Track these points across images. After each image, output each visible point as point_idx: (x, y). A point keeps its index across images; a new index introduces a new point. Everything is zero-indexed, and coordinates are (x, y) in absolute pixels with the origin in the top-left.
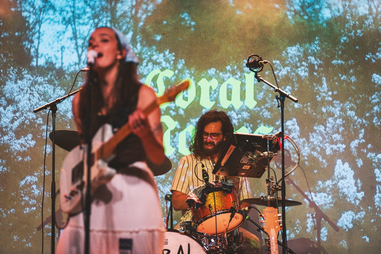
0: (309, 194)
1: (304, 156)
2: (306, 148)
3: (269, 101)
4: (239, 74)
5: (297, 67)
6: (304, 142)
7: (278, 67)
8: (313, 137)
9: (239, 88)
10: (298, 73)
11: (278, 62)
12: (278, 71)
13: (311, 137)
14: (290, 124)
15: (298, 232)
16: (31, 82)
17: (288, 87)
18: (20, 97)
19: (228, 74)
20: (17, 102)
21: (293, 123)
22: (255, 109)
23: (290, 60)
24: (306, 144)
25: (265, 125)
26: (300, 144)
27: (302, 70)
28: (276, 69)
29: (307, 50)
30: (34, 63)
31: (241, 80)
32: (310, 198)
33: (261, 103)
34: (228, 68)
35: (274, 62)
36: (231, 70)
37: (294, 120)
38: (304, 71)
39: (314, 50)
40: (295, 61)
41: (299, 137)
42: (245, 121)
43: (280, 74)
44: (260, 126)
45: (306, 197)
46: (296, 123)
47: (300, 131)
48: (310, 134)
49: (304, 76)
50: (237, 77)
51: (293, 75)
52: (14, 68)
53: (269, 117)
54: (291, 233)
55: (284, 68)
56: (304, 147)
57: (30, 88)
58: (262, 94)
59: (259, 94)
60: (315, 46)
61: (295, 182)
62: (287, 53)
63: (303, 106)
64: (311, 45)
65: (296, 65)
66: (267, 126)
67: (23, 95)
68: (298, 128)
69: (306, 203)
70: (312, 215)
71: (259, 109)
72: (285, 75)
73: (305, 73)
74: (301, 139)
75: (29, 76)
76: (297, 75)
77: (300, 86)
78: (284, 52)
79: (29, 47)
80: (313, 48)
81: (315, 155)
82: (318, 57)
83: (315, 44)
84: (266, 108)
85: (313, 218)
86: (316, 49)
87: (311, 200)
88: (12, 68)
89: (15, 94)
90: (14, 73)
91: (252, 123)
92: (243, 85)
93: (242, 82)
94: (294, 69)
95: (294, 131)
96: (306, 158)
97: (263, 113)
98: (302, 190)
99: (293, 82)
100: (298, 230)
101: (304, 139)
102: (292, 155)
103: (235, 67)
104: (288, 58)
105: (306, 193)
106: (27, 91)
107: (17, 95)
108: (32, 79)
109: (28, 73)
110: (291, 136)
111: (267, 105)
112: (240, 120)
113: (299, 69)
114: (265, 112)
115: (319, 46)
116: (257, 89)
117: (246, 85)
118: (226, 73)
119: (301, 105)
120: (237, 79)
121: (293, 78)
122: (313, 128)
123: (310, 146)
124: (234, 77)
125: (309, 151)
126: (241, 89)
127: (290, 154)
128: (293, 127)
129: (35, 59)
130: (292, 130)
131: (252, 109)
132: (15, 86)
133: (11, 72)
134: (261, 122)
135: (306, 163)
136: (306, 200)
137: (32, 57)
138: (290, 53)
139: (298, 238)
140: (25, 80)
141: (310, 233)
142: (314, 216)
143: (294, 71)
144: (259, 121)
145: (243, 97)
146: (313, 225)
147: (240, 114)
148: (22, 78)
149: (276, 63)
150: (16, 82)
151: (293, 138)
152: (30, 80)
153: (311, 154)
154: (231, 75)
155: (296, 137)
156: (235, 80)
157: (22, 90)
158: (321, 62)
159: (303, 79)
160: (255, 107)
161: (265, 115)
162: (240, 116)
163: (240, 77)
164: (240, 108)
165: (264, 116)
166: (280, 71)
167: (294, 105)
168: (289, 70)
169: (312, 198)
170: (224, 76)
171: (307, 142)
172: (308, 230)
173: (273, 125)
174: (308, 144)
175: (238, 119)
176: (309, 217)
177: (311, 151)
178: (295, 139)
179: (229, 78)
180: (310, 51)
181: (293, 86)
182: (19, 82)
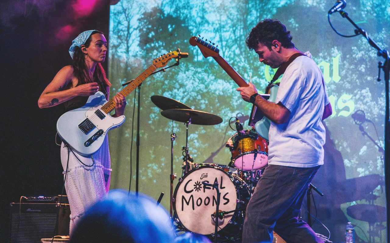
0: (379, 142)
1: (374, 115)
2: (376, 109)
3: (349, 76)
4: (329, 58)
5: (369, 51)
6: (374, 104)
7: (356, 52)
8: (381, 101)
9: (329, 68)
10: (370, 55)
11: (355, 48)
12: (355, 55)
13: (379, 100)
14: (365, 92)
15: (371, 170)
16: (193, 72)
17: (363, 65)
18: (187, 82)
19: (321, 59)
20: (185, 86)
21: (367, 91)
22: (340, 82)
23: (364, 46)
24: (376, 106)
25: (346, 94)
26: (372, 106)
27: (372, 53)
28: (354, 53)
29: (376, 38)
30: (196, 60)
31: (330, 63)
32: (379, 145)
33: (343, 78)
34: (321, 54)
35: (353, 48)
36: (323, 56)
37: (368, 89)
38: (373, 54)
39: (381, 38)
40: (367, 46)
41: (371, 101)
42: (333, 91)
43: (357, 57)
44: (343, 94)
45: (376, 144)
46: (369, 91)
47: (372, 96)
48: (379, 98)
49: (374, 57)
50: (327, 60)
51: (366, 57)
52: (184, 63)
53: (350, 88)
54: (366, 171)
55: (359, 52)
56: (374, 108)
57: (193, 76)
58: (344, 71)
59: (342, 71)
60: (382, 34)
61: (368, 134)
62: (362, 42)
63: (373, 78)
64: (379, 34)
65: (368, 49)
66: (348, 94)
67: (188, 81)
68: (370, 94)
69: (376, 148)
70: (381, 157)
71: (342, 82)
72: (361, 57)
73: (374, 54)
74: (372, 103)
75: (192, 68)
76: (370, 57)
77: (371, 64)
78: (360, 41)
79: (192, 49)
80: (381, 36)
81: (382, 114)
82: (385, 43)
83: (382, 33)
84: (348, 82)
85: (381, 159)
86: (383, 37)
87: (380, 147)
88: (183, 63)
89: (184, 81)
90: (184, 66)
91: (338, 93)
92: (331, 66)
93: (330, 64)
94: (367, 52)
95: (367, 97)
96: (376, 116)
97: (345, 85)
98: (373, 139)
99: (366, 62)
100: (371, 168)
101: (375, 102)
102: (366, 114)
103: (326, 54)
104: (363, 45)
105: (376, 141)
106: (191, 78)
107: (186, 81)
108: (194, 70)
109: (192, 66)
110: (365, 101)
111: (348, 79)
112: (330, 91)
113: (371, 52)
114: (347, 84)
115: (385, 35)
116: (341, 68)
117: (334, 65)
118: (319, 58)
119: (372, 78)
120: (327, 62)
121: (366, 59)
122: (380, 94)
123: (379, 107)
124: (325, 60)
125: (378, 111)
126: (330, 69)
127: (364, 114)
128: (367, 94)
129: (196, 57)
130: (366, 96)
131: (338, 83)
132: (184, 75)
133: (182, 66)
134: (344, 92)
135: (376, 119)
136: (376, 146)
137: (195, 56)
138: (364, 41)
139: (371, 174)
140: (190, 71)
141: (379, 170)
142: (382, 158)
143: (367, 54)
144: (342, 91)
145: (331, 74)
146: (382, 164)
147: (330, 86)
148: (188, 70)
149: (354, 49)
150: (185, 73)
151: (367, 102)
152: (193, 70)
153: (380, 113)
154: (323, 60)
155: (369, 101)
156: (326, 63)
157: (188, 77)
158: (387, 45)
159: (373, 59)
160: (339, 81)
161: (347, 86)
162: (329, 88)
163: (329, 61)
164: (330, 82)
165: (345, 87)
166: (357, 54)
167: (367, 78)
168: (363, 54)
169: (381, 145)
170: (318, 60)
171: (376, 105)
172: (378, 168)
173: (352, 93)
174: (377, 106)
175: (328, 90)
176: (379, 159)
177: (379, 111)
178: (368, 102)
179: (321, 61)
180: (378, 38)
181: (366, 65)
182: (187, 72)
